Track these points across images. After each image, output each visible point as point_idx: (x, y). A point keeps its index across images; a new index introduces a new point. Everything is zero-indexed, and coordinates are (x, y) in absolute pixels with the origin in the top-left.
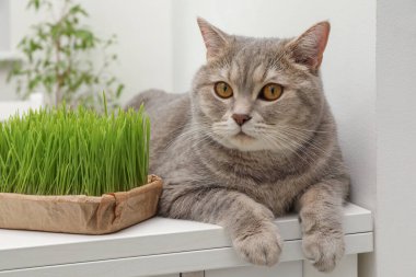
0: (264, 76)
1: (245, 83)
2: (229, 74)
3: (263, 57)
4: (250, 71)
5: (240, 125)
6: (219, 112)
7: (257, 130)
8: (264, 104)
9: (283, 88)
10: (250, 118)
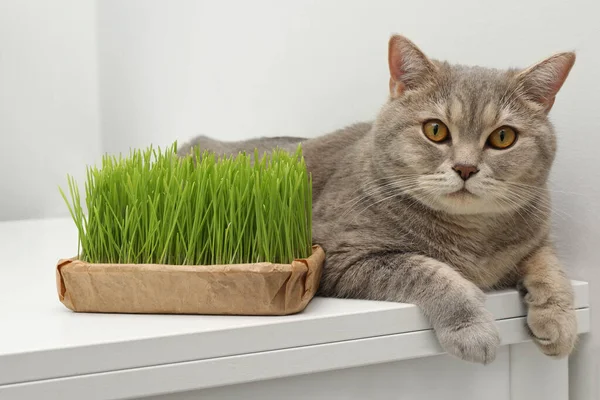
0: (497, 116)
1: (472, 126)
2: (449, 112)
3: (491, 92)
4: (479, 110)
5: (465, 179)
6: (432, 162)
7: (484, 187)
8: (493, 153)
9: (516, 133)
10: (478, 171)
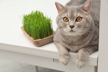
3: (76, 10)
4: (73, 14)
5: (72, 28)
6: (65, 26)
8: (77, 22)
10: (74, 26)
